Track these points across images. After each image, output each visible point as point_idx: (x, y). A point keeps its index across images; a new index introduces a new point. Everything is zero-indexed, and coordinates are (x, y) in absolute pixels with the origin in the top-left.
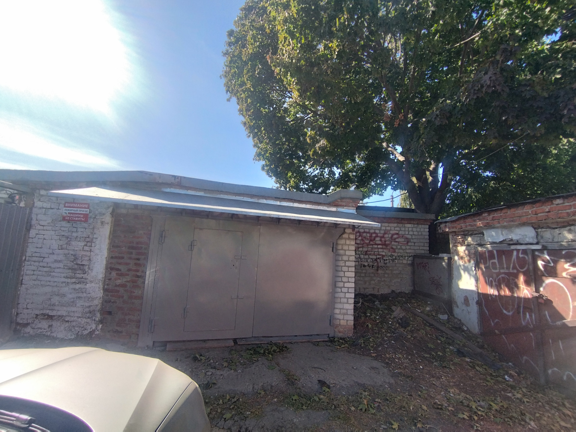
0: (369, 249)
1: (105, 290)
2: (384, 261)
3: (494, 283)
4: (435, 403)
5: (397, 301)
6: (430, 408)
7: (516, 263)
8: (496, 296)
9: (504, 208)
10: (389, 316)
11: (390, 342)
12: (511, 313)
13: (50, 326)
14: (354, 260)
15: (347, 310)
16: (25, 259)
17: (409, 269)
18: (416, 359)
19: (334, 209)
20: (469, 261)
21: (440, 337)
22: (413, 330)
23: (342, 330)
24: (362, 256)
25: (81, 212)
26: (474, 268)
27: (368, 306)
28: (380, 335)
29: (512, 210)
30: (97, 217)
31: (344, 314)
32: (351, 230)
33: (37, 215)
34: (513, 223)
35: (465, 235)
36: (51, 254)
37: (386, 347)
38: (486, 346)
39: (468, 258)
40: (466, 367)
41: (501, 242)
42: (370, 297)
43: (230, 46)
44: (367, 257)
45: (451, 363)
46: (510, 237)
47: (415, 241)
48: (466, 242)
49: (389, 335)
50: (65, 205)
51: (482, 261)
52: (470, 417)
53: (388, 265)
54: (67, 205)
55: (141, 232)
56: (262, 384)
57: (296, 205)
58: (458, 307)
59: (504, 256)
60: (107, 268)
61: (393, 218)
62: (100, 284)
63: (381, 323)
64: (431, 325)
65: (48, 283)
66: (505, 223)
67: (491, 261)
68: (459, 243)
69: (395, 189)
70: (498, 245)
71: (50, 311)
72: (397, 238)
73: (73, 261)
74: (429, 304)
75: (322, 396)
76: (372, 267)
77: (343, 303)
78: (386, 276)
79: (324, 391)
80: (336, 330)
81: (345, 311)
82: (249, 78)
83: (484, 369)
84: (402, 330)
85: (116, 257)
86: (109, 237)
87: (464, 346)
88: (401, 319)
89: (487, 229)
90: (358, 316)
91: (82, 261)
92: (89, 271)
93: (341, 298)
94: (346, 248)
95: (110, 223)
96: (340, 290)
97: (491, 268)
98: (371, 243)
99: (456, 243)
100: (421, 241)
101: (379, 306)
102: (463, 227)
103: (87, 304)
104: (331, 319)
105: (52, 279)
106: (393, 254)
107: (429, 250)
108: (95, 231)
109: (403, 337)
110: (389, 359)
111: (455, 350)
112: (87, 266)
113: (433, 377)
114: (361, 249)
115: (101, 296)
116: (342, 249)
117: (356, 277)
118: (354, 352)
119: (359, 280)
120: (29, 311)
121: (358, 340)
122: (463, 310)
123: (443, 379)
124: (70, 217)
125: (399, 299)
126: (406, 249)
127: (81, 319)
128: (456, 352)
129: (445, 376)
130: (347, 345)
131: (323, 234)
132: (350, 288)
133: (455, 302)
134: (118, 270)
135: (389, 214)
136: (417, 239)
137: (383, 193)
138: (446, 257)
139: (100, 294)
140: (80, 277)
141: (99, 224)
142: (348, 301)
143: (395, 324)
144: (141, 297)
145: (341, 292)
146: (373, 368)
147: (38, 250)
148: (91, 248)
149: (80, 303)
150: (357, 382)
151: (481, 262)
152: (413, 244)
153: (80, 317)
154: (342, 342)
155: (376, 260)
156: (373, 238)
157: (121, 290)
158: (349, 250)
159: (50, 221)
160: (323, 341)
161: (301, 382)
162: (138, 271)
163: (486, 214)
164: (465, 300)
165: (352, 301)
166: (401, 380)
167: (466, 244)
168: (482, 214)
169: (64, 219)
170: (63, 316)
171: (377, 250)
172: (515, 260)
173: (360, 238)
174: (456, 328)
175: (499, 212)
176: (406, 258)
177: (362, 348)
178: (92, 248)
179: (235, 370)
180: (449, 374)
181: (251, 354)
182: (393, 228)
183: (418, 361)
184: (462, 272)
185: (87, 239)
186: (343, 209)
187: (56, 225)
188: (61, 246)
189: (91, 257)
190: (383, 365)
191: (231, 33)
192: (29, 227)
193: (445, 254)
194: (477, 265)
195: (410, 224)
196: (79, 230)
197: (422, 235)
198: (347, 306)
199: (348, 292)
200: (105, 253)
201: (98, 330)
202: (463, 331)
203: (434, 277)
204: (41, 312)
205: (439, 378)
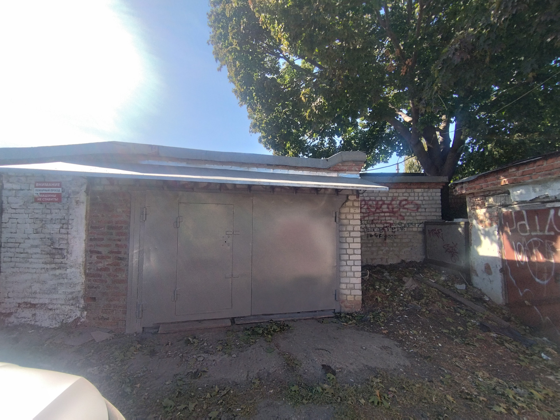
0: (375, 217)
1: (87, 275)
2: (392, 229)
3: (523, 248)
4: (462, 392)
5: (408, 272)
6: (457, 398)
7: (553, 223)
8: (526, 262)
9: (538, 160)
10: (400, 288)
11: (402, 317)
12: (546, 282)
13: (34, 315)
14: (360, 230)
15: (354, 284)
17: (420, 237)
18: (434, 335)
19: (335, 175)
20: (491, 225)
21: (459, 309)
22: (427, 303)
23: (348, 305)
24: (368, 226)
25: (53, 192)
26: (496, 233)
27: (377, 278)
28: (391, 309)
29: (550, 161)
30: (70, 197)
31: (351, 289)
32: (356, 196)
33: (7, 197)
34: (549, 176)
35: (485, 195)
36: (26, 239)
37: (399, 323)
38: (513, 318)
39: (489, 221)
40: (493, 343)
41: (532, 201)
42: (378, 268)
43: (215, 6)
44: (373, 226)
45: (475, 339)
46: (546, 193)
47: (426, 207)
48: (486, 203)
49: (401, 308)
50: (35, 186)
51: (507, 224)
52: (508, 410)
53: (396, 233)
54: (37, 185)
55: (119, 210)
56: (258, 371)
57: (292, 172)
58: (477, 275)
59: (536, 217)
60: (86, 251)
61: (400, 183)
62: (81, 269)
63: (392, 295)
64: (447, 296)
65: (27, 270)
66: (540, 178)
67: (519, 223)
68: (477, 205)
69: (400, 155)
70: (528, 204)
71: (32, 299)
72: (406, 204)
73: (50, 246)
74: (443, 274)
75: (326, 386)
76: (380, 237)
77: (350, 277)
78: (395, 245)
79: (329, 378)
80: (343, 305)
81: (352, 286)
82: (234, 35)
83: (514, 346)
84: (415, 302)
85: (95, 239)
87: (488, 319)
88: (414, 291)
89: (513, 186)
90: (366, 289)
91: (59, 245)
92: (69, 256)
93: (346, 272)
94: (350, 216)
95: (85, 202)
96: (344, 263)
97: (519, 232)
98: (378, 211)
99: (474, 205)
100: (433, 206)
101: (388, 277)
102: (483, 186)
103: (69, 291)
104: (337, 295)
105: (30, 266)
106: (401, 221)
107: (442, 216)
108: (71, 211)
109: (416, 310)
110: (402, 336)
111: (478, 324)
112: (66, 250)
113: (456, 357)
114: (366, 219)
115: (83, 282)
116: (346, 219)
117: (363, 249)
118: (363, 329)
119: (366, 251)
120: (11, 300)
121: (367, 315)
122: (484, 279)
123: (467, 359)
124: (42, 198)
125: (411, 269)
126: (416, 216)
127: (65, 306)
128: (478, 326)
129: (469, 355)
130: (354, 321)
131: (323, 203)
132: (356, 260)
133: (474, 270)
134: (98, 252)
135: (395, 179)
136: (429, 204)
137: (388, 159)
138: (462, 222)
139: (82, 279)
140: (59, 262)
141: (74, 203)
142: (354, 275)
143: (407, 296)
144: (125, 281)
145: (347, 265)
146: (385, 348)
147: (13, 235)
148: (68, 230)
149: (61, 290)
150: (367, 365)
151: (505, 225)
152: (424, 210)
153: (63, 304)
154: (349, 318)
155: (383, 229)
156: (379, 206)
157: (104, 273)
158: (353, 219)
159: (22, 203)
160: (328, 317)
161: (303, 368)
162: (119, 252)
163: (514, 170)
164: (486, 268)
165: (359, 274)
166: (417, 362)
167: (486, 206)
168: (508, 170)
169: (36, 200)
171: (384, 218)
172: (553, 221)
173: (365, 207)
174: (476, 299)
175: (531, 165)
176: (417, 225)
177: (372, 324)
179: (230, 355)
180: (473, 352)
181: (249, 335)
182: (401, 194)
183: (436, 338)
184: (482, 238)
185: (63, 220)
186: (345, 174)
187: (29, 208)
188: (36, 229)
189: (69, 241)
190: (396, 343)
193: (461, 219)
194: (501, 229)
195: (420, 188)
196: (53, 211)
197: (433, 200)
198: (353, 280)
199: (354, 265)
200: (83, 235)
201: (83, 318)
202: (485, 302)
203: (449, 245)
204: (23, 301)
205: (463, 358)
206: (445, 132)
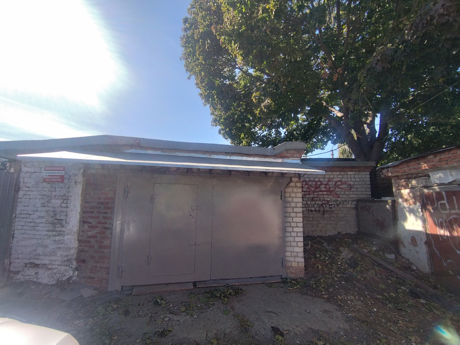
0: (315, 195)
1: (79, 241)
2: (330, 206)
3: (444, 224)
5: (344, 242)
8: (447, 236)
9: (452, 149)
10: (338, 257)
11: (340, 283)
13: (37, 273)
14: (301, 206)
15: (297, 252)
16: (16, 216)
17: (353, 212)
18: (370, 301)
19: (280, 160)
20: (415, 203)
21: (390, 277)
22: (362, 271)
23: (293, 271)
24: (309, 202)
25: (58, 174)
26: (420, 210)
27: (317, 248)
28: (330, 276)
30: (71, 178)
31: (295, 257)
32: (298, 178)
33: (24, 178)
35: (409, 178)
36: (35, 211)
37: (337, 288)
38: (439, 286)
39: (413, 200)
40: (423, 309)
41: (450, 183)
42: (318, 239)
43: (186, 31)
44: (313, 203)
45: (406, 304)
47: (357, 187)
48: (410, 185)
49: (339, 275)
50: (45, 169)
51: (429, 202)
53: (333, 209)
54: (47, 169)
55: (107, 189)
56: (215, 332)
57: (245, 158)
58: (404, 246)
59: (454, 197)
60: (80, 222)
61: (335, 167)
62: (76, 236)
63: (331, 263)
64: (379, 265)
65: (34, 236)
66: (455, 164)
67: (439, 203)
68: (402, 186)
69: (334, 143)
70: (447, 186)
71: (36, 260)
72: (340, 185)
73: (53, 217)
74: (375, 244)
76: (319, 212)
77: (294, 247)
78: (332, 219)
79: (278, 339)
80: (288, 271)
81: (296, 254)
82: (200, 52)
83: (441, 312)
84: (351, 270)
85: (87, 212)
86: (82, 194)
87: (416, 286)
88: (349, 259)
89: (433, 171)
90: (309, 258)
91: (60, 216)
92: (67, 225)
93: (291, 242)
94: (293, 195)
95: (82, 182)
96: (289, 234)
97: (440, 209)
98: (317, 190)
99: (399, 186)
100: (363, 186)
101: (327, 247)
102: (406, 170)
103: (66, 254)
104: (283, 262)
105: (36, 233)
106: (337, 199)
107: (371, 195)
108: (70, 189)
109: (353, 277)
110: (341, 300)
111: (408, 291)
112: (65, 220)
113: (389, 321)
114: (307, 196)
115: (77, 246)
116: (290, 197)
117: (304, 221)
118: (306, 294)
119: (308, 224)
120: (19, 261)
121: (310, 281)
122: (411, 250)
123: (400, 324)
124: (50, 179)
125: (346, 240)
126: (349, 194)
127: (61, 266)
128: (409, 292)
129: (402, 320)
130: (299, 286)
131: (271, 183)
132: (298, 232)
133: (403, 242)
134: (90, 223)
135: (330, 164)
136: (360, 185)
137: (325, 147)
138: (389, 200)
139: (75, 244)
140: (59, 230)
141: (73, 183)
142: (297, 245)
143: (344, 264)
144: (109, 247)
145: (291, 236)
146: (326, 311)
147: (26, 208)
149: (59, 253)
150: (311, 328)
151: (427, 204)
152: (356, 190)
153: (60, 265)
154: (294, 283)
155: (322, 205)
156: (318, 186)
157: (93, 240)
158: (296, 197)
159: (34, 183)
160: (276, 282)
161: (255, 329)
162: (106, 223)
163: (432, 157)
164: (412, 240)
165: (302, 244)
166: (356, 326)
167: (410, 187)
168: (427, 157)
169: (45, 181)
170: (46, 264)
171: (322, 196)
173: (306, 186)
174: (405, 268)
175: (447, 153)
176: (350, 202)
177: (314, 289)
178: (68, 205)
179: (192, 315)
180: (406, 318)
181: (208, 297)
182: (336, 176)
183: (371, 303)
184: (407, 214)
185: (64, 197)
186: (289, 160)
187: (39, 186)
188: (43, 204)
189: (68, 213)
190: (336, 307)
191: (186, 21)
192: (17, 189)
193: (388, 198)
194: (424, 207)
195: (352, 171)
196: (57, 189)
197: (363, 181)
198: (297, 249)
199: (297, 236)
200: (79, 209)
201: (74, 277)
202: (413, 270)
203: (378, 219)
204: (29, 261)
205: (396, 323)
206: (371, 125)
